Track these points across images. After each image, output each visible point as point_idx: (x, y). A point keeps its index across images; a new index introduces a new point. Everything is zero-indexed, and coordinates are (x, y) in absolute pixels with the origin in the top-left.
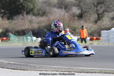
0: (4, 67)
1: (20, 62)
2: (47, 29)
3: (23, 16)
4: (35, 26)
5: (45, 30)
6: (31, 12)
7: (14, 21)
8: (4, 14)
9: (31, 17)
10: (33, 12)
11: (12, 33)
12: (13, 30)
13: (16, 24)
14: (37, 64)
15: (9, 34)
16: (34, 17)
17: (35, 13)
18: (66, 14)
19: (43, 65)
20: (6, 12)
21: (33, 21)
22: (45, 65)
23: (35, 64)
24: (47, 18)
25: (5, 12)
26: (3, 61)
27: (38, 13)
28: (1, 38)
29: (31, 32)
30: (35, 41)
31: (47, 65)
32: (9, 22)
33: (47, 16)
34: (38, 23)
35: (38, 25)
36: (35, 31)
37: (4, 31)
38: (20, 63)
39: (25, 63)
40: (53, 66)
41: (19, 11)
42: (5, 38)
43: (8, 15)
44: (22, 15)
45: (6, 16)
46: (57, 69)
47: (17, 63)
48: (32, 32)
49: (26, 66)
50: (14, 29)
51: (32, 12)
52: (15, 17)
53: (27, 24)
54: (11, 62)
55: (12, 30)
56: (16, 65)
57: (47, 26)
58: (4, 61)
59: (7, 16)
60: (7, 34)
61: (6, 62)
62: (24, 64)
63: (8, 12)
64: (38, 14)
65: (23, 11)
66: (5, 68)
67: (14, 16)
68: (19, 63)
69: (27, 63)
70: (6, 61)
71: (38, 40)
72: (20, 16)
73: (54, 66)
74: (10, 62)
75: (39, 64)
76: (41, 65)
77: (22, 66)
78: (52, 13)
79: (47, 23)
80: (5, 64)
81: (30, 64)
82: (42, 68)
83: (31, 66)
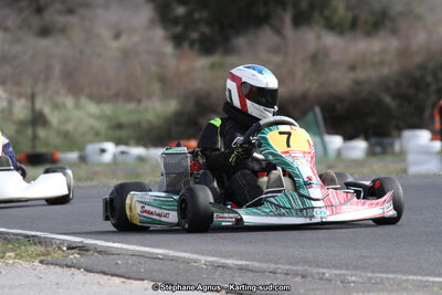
1: (270, 261)
2: (394, 97)
3: (279, 31)
4: (340, 81)
5: (387, 99)
6: (316, 15)
8: (186, 28)
9: (318, 38)
10: (327, 13)
14: (356, 268)
16: (331, 40)
17: (336, 19)
19: (386, 272)
20: (197, 15)
21: (327, 55)
22: (394, 272)
23: (347, 266)
24: (394, 43)
25: (189, 14)
26: (187, 255)
27: (350, 15)
29: (317, 110)
30: (339, 153)
31: (405, 273)
32: (213, 66)
33: (394, 32)
34: (352, 68)
35: (352, 75)
36: (339, 107)
37: (190, 106)
38: (273, 266)
39: (297, 263)
40: (431, 279)
41: (261, 10)
43: (206, 30)
44: (272, 27)
45: (194, 35)
47: (256, 264)
48: (322, 110)
49: (303, 277)
51: (321, 12)
52: (240, 42)
53: (299, 74)
54: (225, 257)
56: (251, 275)
57: (398, 84)
58: (191, 252)
59: (203, 34)
61: (203, 259)
62: (291, 267)
63: (205, 14)
64: (354, 25)
65: (279, 11)
67: (237, 34)
68: (264, 266)
69: (306, 262)
70: (203, 254)
71: (355, 148)
72: (267, 36)
73: (439, 275)
74: (223, 261)
75: (364, 269)
76: (373, 272)
77: (283, 277)
78: (419, 17)
79: (395, 67)
80: (197, 268)
81: (322, 270)
82: (380, 286)
83: (327, 279)
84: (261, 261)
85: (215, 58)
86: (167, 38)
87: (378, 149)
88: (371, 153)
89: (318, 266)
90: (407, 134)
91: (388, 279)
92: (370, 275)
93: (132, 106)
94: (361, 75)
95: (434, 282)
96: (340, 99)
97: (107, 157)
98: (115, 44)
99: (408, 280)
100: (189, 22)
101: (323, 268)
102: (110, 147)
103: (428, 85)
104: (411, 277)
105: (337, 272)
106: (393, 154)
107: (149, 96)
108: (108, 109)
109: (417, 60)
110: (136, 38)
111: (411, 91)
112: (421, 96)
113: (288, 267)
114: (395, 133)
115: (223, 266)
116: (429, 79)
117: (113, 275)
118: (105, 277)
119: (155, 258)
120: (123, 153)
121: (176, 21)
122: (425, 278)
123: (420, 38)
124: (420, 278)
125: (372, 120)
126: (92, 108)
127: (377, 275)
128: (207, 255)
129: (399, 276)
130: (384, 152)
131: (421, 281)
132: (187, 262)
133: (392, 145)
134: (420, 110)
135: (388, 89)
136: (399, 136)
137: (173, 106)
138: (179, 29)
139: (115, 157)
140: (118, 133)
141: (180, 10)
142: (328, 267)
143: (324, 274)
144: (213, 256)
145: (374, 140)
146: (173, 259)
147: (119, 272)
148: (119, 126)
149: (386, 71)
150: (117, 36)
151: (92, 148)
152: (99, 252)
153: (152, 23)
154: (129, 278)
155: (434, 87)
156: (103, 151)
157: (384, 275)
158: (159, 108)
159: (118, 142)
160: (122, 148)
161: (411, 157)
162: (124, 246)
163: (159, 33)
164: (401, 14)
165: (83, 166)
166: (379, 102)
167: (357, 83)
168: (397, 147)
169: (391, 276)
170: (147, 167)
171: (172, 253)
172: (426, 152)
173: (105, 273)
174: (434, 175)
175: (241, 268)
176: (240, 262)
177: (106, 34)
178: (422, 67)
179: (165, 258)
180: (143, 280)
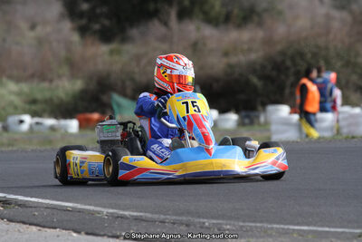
0: (97, 232)
2: (260, 78)
3: (166, 24)
4: (216, 65)
5: (255, 80)
7: (130, 49)
9: (198, 29)
11: (124, 95)
12: (128, 83)
13: (138, 58)
14: (230, 218)
15: (110, 98)
16: (208, 31)
17: (213, 14)
18: (336, 14)
19: (254, 222)
20: (98, 11)
21: (205, 44)
22: (261, 222)
24: (260, 34)
25: (93, 9)
26: (91, 208)
27: (225, 11)
28: (82, 116)
30: (216, 123)
31: (271, 222)
32: (112, 52)
33: (260, 24)
34: (226, 54)
35: (225, 60)
36: (215, 86)
37: (93, 85)
38: (162, 217)
39: (182, 214)
40: (292, 227)
41: (152, 6)
42: (96, 116)
43: (107, 22)
44: (160, 20)
45: (97, 27)
46: (310, 237)
47: (149, 215)
48: (202, 88)
49: (187, 225)
50: (133, 80)
51: (201, 8)
52: (134, 32)
54: (124, 210)
55: (123, 82)
56: (144, 224)
57: (263, 67)
58: (96, 205)
59: (103, 26)
60: (104, 98)
61: (105, 211)
62: (177, 218)
63: (105, 9)
64: (227, 19)
65: (166, 7)
66: (103, 235)
67: (132, 26)
68: (155, 217)
69: (189, 213)
70: (105, 207)
71: (227, 120)
72: (156, 28)
73: (298, 224)
74: (121, 212)
75: (238, 219)
76: (244, 221)
77: (171, 225)
78: (280, 13)
79: (261, 53)
80: (100, 218)
81: (202, 220)
82: (250, 233)
83: (207, 228)
84: (152, 213)
85: (114, 46)
86: (74, 29)
87: (247, 121)
88: (241, 124)
89: (199, 217)
90: (271, 108)
91: (256, 227)
92: (241, 224)
93: (45, 85)
94: (233, 60)
95: (294, 230)
96: (217, 80)
97: (25, 127)
98: (32, 34)
99: (272, 228)
100: (92, 16)
101: (203, 218)
102: (27, 119)
103: (287, 69)
104: (275, 226)
105: (215, 221)
106: (259, 124)
107: (60, 77)
108: (25, 87)
109: (279, 47)
110: (49, 29)
111: (274, 73)
112: (283, 77)
113: (174, 217)
114: (260, 108)
115: (122, 217)
116: (289, 63)
117: (30, 224)
118: (25, 226)
119: (65, 210)
120: (37, 123)
121: (81, 15)
122: (286, 227)
123: (281, 30)
124: (282, 226)
125: (242, 97)
126: (12, 86)
127: (247, 224)
128: (109, 208)
129: (265, 225)
130: (252, 123)
131: (283, 229)
132: (92, 213)
133: (258, 117)
134: (281, 89)
135: (254, 72)
136: (264, 110)
137: (78, 85)
138: (84, 22)
139: (31, 126)
140: (34, 107)
141: (85, 6)
142: (207, 218)
143: (204, 223)
144: (112, 208)
145: (243, 113)
146: (80, 211)
147: (35, 222)
148: (34, 102)
149: (253, 56)
150: (33, 27)
151: (12, 120)
152: (19, 205)
153: (62, 16)
154: (44, 227)
155: (292, 70)
156: (22, 122)
157: (253, 224)
158: (67, 87)
159: (34, 114)
160: (37, 120)
161: (274, 127)
162: (40, 200)
163: (67, 26)
164: (266, 10)
165: (5, 135)
166: (248, 82)
167: (230, 66)
168: (262, 119)
169: (258, 225)
170: (58, 135)
171: (79, 206)
172: (286, 123)
173: (24, 223)
174: (293, 142)
175: (136, 219)
176: (135, 214)
177: (24, 26)
178: (283, 53)
179: (74, 210)
180: (55, 228)
